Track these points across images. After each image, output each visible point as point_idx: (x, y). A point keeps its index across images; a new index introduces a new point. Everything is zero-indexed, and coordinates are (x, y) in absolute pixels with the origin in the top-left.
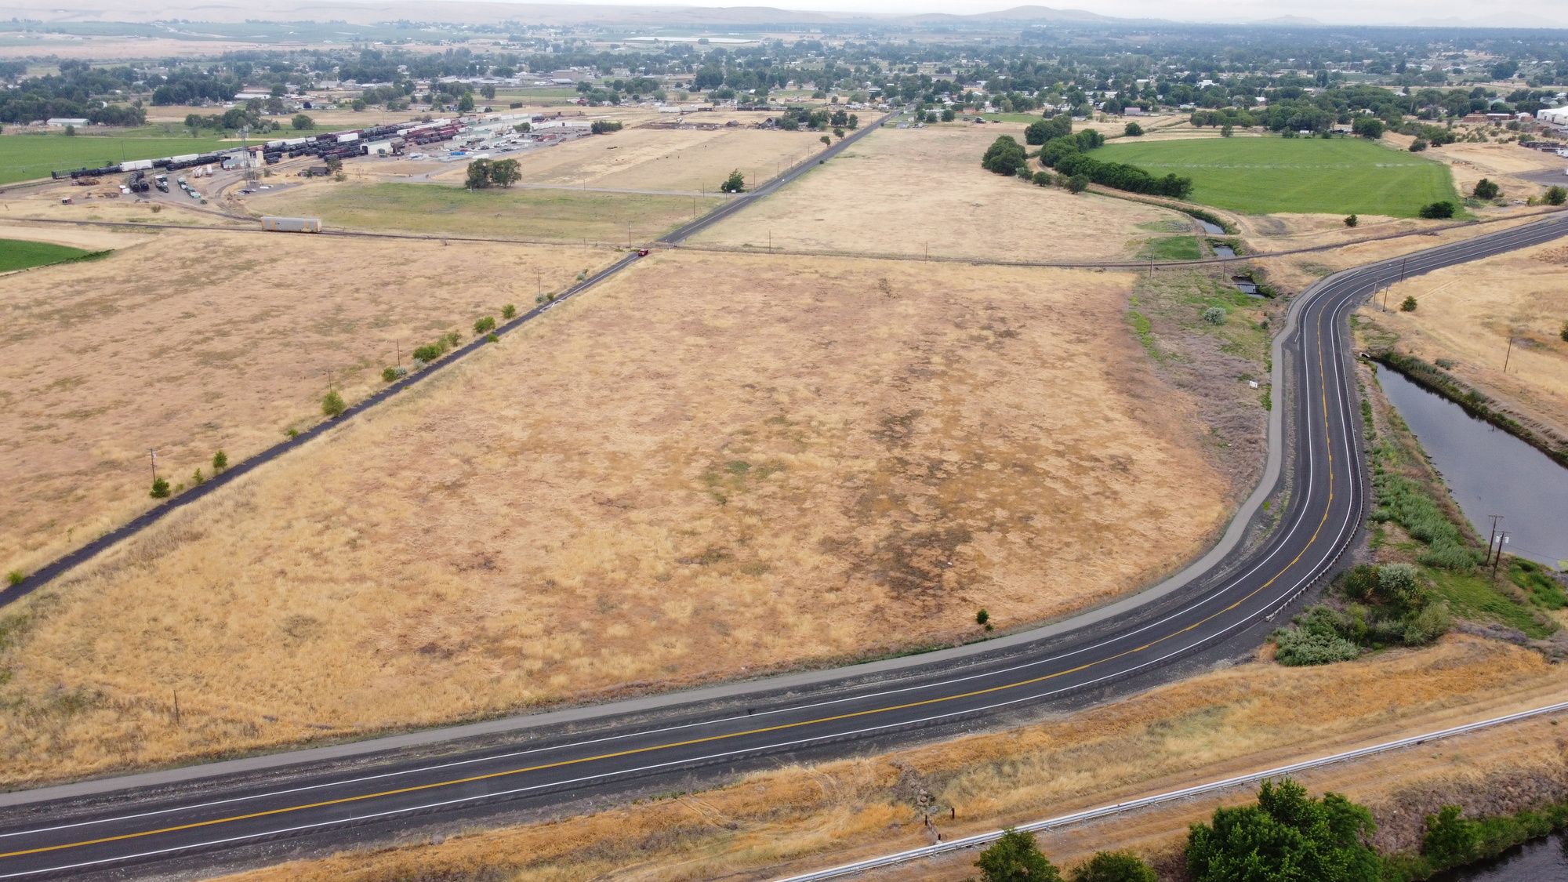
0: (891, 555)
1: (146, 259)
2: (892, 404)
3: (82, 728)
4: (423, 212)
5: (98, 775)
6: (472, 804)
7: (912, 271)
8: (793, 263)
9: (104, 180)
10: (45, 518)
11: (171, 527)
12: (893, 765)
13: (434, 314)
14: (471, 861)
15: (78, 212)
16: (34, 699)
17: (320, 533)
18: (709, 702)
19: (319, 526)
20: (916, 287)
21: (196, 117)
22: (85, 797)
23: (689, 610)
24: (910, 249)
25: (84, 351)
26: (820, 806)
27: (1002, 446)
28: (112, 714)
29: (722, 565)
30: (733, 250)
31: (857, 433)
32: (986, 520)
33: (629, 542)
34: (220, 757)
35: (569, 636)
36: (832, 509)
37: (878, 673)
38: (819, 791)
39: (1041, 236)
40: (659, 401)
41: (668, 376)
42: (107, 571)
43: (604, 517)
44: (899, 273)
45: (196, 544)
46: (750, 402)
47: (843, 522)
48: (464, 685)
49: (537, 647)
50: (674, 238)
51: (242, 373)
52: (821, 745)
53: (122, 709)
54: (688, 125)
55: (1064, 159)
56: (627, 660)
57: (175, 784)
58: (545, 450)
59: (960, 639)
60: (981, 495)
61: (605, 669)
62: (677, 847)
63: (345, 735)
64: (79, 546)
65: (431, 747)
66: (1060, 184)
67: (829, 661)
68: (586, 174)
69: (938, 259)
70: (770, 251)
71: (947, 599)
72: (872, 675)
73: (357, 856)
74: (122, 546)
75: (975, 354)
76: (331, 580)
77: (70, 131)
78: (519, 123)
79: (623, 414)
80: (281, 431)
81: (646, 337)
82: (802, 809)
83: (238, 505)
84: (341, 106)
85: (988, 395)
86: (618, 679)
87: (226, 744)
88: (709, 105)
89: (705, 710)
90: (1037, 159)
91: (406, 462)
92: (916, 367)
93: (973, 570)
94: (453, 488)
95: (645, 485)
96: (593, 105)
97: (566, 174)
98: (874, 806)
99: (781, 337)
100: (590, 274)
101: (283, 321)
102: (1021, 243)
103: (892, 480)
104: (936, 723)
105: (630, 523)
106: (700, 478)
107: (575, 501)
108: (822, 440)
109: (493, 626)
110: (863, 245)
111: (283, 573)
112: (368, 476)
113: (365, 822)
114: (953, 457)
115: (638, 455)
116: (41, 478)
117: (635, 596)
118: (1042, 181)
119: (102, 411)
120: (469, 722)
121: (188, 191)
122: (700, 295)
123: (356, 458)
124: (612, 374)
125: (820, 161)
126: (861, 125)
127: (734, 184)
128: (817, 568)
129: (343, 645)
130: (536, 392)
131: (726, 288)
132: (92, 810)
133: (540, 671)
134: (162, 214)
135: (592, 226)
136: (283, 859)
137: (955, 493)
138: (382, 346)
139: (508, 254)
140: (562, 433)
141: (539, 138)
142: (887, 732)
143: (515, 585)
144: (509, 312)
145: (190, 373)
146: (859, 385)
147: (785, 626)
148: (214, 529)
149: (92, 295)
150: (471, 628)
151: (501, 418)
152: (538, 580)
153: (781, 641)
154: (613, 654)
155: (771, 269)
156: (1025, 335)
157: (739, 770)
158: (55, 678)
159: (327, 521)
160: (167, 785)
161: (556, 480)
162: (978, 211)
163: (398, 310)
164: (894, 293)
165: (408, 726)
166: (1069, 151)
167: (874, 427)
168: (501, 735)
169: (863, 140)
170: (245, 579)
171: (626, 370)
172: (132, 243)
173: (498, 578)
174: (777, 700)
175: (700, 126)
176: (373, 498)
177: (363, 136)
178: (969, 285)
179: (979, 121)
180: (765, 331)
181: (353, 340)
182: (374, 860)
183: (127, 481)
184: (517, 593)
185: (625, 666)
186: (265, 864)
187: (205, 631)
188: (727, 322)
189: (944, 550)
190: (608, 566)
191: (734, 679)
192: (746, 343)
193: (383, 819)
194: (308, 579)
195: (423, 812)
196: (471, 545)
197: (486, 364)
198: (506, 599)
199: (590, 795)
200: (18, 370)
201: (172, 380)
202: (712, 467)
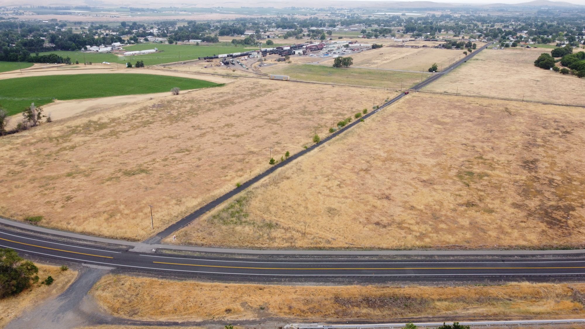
0: (543, 212)
1: (237, 87)
2: (525, 156)
3: (277, 233)
4: (321, 75)
5: (285, 249)
6: (410, 277)
7: (517, 105)
8: (467, 100)
9: (214, 60)
10: (240, 167)
11: (279, 174)
12: (569, 288)
13: (338, 111)
14: (417, 295)
15: (209, 70)
16: (258, 223)
17: (327, 181)
18: (485, 255)
19: (326, 179)
20: (521, 111)
21: (235, 40)
22: (283, 255)
23: (468, 222)
24: (513, 97)
25: (230, 116)
26: (542, 298)
27: (579, 176)
28: (283, 231)
29: (474, 208)
30: (441, 94)
31: (514, 165)
32: (580, 203)
33: (437, 196)
34: (320, 249)
35: (426, 226)
36: (513, 193)
37: (550, 255)
38: (541, 293)
39: (570, 94)
40: (431, 147)
41: (431, 138)
42: (265, 186)
43: (425, 186)
44: (512, 106)
45: (289, 180)
46: (467, 150)
47: (519, 198)
48: (394, 237)
49: (415, 228)
50: (417, 88)
51: (281, 127)
52: (534, 276)
53: (286, 230)
54: (407, 46)
55: (574, 63)
56: (450, 237)
57: (309, 255)
58: (394, 161)
59: (582, 246)
60: (574, 193)
61: (443, 239)
62: (491, 303)
63: (358, 248)
64: (253, 177)
65: (388, 256)
66: (573, 74)
67: (529, 247)
68: (374, 63)
69: (527, 101)
70: (457, 95)
71: (572, 231)
72: (548, 255)
73: (377, 287)
74: (266, 179)
75: (555, 139)
76: (336, 197)
77: (197, 44)
78: (345, 44)
79: (419, 150)
80: (302, 146)
81: (418, 124)
82: (536, 298)
83: (298, 169)
84: (279, 37)
85: (566, 156)
86: (448, 243)
87: (321, 245)
88: (413, 39)
89: (484, 258)
90: (559, 63)
91: (347, 161)
92: (531, 142)
93: (580, 221)
94: (366, 171)
95: (436, 177)
96: (368, 38)
97: (367, 63)
98: (565, 301)
99: (471, 127)
100: (389, 100)
101: (288, 110)
102: (562, 97)
103: (534, 184)
104: (580, 276)
105: (435, 190)
106: (456, 176)
107: (411, 179)
108: (499, 167)
109: (398, 219)
110: (493, 94)
111: (319, 193)
112: (335, 164)
113: (376, 277)
114: (558, 178)
115: (430, 166)
116: (233, 155)
117: (445, 215)
118: (564, 72)
119: (243, 135)
120: (400, 250)
121: (241, 65)
122: (434, 110)
123: (330, 158)
124: (410, 136)
125: (464, 61)
126: (478, 47)
127: (433, 69)
128: (513, 213)
129: (348, 219)
130: (384, 140)
131: (443, 107)
132: (285, 259)
133: (419, 236)
134: (235, 72)
135: (383, 82)
136: (352, 284)
137: (563, 192)
138: (324, 121)
139: (357, 91)
140: (399, 156)
141: (353, 50)
142: (561, 276)
143: (400, 206)
144: (365, 111)
145: (265, 125)
146: (509, 148)
147: (507, 233)
148: (293, 176)
149: (225, 98)
150: (389, 219)
151: (375, 148)
152: (407, 205)
153: (508, 238)
154: (444, 234)
155: (458, 101)
156: (575, 133)
157: (505, 280)
158: (262, 217)
159: (328, 177)
160: (307, 255)
161: (402, 172)
162: (538, 83)
163: (325, 108)
164: (512, 113)
165: (379, 248)
166: (575, 60)
167: (520, 163)
168: (412, 256)
169: (480, 53)
170: (308, 193)
171: (415, 135)
172: (230, 81)
173: (394, 203)
174: (512, 258)
175: (412, 47)
176: (340, 171)
177: (291, 48)
178: (544, 112)
179: (528, 47)
180: (463, 124)
181: (314, 118)
182: (384, 289)
183: (260, 158)
184: (403, 209)
185: (451, 239)
186: (347, 285)
187: (302, 209)
188: (448, 120)
189: (565, 213)
190: (432, 204)
191: (493, 249)
192: (458, 129)
193: (381, 277)
194: (329, 196)
195: (394, 277)
196: (380, 190)
197: (363, 129)
198: (398, 210)
199: (452, 280)
200: (213, 120)
201: (260, 127)
202: (459, 173)
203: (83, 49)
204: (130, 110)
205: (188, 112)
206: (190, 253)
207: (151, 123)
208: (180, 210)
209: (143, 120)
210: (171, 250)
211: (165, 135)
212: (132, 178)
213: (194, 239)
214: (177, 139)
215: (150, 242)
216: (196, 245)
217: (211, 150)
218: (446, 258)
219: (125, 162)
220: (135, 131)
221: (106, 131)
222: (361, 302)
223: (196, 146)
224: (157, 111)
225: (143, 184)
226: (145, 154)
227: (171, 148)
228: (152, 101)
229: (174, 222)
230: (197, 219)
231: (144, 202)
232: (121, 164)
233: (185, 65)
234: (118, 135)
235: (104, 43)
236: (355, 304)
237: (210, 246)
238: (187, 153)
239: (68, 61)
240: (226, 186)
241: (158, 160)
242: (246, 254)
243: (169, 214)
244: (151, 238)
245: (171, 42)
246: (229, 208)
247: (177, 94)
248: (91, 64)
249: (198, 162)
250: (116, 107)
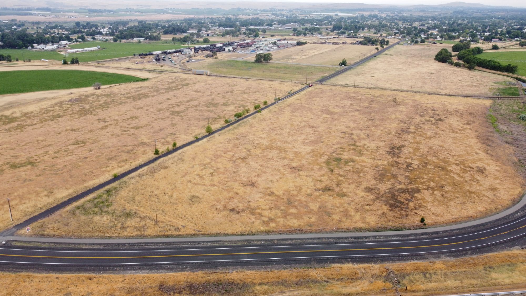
0: (390, 195)
1: (158, 82)
2: (395, 142)
3: (131, 222)
4: (241, 70)
5: (133, 237)
6: (242, 262)
7: (405, 96)
8: (362, 91)
9: (148, 57)
10: (124, 158)
11: (159, 164)
12: (385, 268)
13: (242, 102)
14: (241, 280)
15: (140, 66)
16: (118, 212)
17: (202, 170)
18: (322, 238)
19: (202, 168)
20: (407, 101)
21: (175, 38)
22: (129, 243)
23: (317, 207)
24: (405, 88)
25: (138, 109)
26: (358, 279)
27: (435, 160)
28: (139, 219)
29: (330, 193)
30: (342, 86)
31: (381, 151)
32: (427, 186)
33: (299, 182)
34: (168, 236)
35: (277, 211)
36: (370, 177)
37: (382, 236)
38: (358, 274)
39: (455, 85)
40: (312, 135)
41: (316, 127)
42: (140, 176)
43: (291, 173)
44: (400, 96)
45: (166, 170)
46: (344, 138)
47: (374, 182)
48: (242, 223)
49: (266, 213)
50: (321, 81)
51: (183, 118)
52: (359, 258)
53: (141, 218)
54: (329, 43)
55: (467, 57)
56: (295, 221)
57: (155, 243)
58: (274, 149)
59: (414, 227)
60: (425, 177)
61: (288, 223)
62: (308, 285)
63: (205, 234)
64: (133, 167)
65: (230, 242)
66: (464, 66)
67: (365, 229)
68: (293, 59)
69: (415, 92)
70: (354, 87)
71: (410, 212)
72: (380, 236)
73: (206, 273)
74: (145, 168)
75: (427, 126)
76: (204, 185)
77: (140, 42)
78: (273, 41)
79: (300, 139)
80: (193, 137)
81: (309, 114)
82: (352, 279)
83: (179, 159)
84: (218, 35)
85: (431, 141)
86: (292, 227)
87: (170, 233)
88: (337, 36)
89: (320, 241)
90: (456, 57)
91: (230, 149)
92: (404, 130)
93: (420, 203)
94: (244, 159)
95: (306, 163)
96: (297, 36)
97: (287, 59)
98: (377, 281)
99: (356, 116)
100: (292, 92)
101: (196, 103)
102: (448, 87)
103: (393, 169)
104: (402, 256)
105: (300, 176)
106: (324, 162)
107: (282, 167)
108: (368, 153)
109: (253, 205)
110: (388, 86)
111: (190, 181)
112: (218, 153)
113: (209, 263)
114: (416, 162)
115: (304, 153)
116: (124, 146)
117: (299, 200)
118: (457, 65)
119: (142, 127)
120: (243, 235)
121: (171, 61)
122: (329, 101)
123: (214, 147)
124: (297, 126)
125: (375, 56)
126: (390, 44)
127: (343, 63)
128: (363, 197)
129: (206, 206)
130: (272, 130)
131: (338, 98)
132: (131, 248)
133: (267, 221)
134: (163, 68)
135: (294, 76)
136: (184, 271)
137: (416, 175)
138: (225, 112)
139: (266, 84)
140: (279, 144)
141: (279, 47)
142: (384, 257)
143: (261, 192)
144: (265, 103)
145: (168, 117)
146: (383, 135)
147: (350, 216)
148: (171, 166)
149: (142, 92)
150: (246, 205)
151: (260, 138)
152: (268, 191)
153: (349, 221)
154: (291, 218)
155: (354, 93)
156: (447, 121)
157: (331, 262)
158: (124, 207)
159: (204, 166)
160: (152, 243)
161: (277, 159)
162: (432, 75)
163: (231, 101)
164: (398, 103)
165: (224, 234)
166: (469, 55)
167: (387, 149)
168: (253, 241)
169: (391, 49)
170: (179, 182)
171: (302, 124)
172: (154, 76)
173: (255, 189)
174: (345, 241)
175: (333, 43)
176: (219, 160)
177: (224, 45)
178: (426, 101)
179: (434, 43)
180: (350, 114)
181: (216, 109)
182: (211, 275)
183: (148, 149)
184: (262, 195)
185: (295, 223)
186: (178, 271)
187: (166, 197)
188: (338, 110)
189: (410, 195)
190: (291, 189)
191: (331, 232)
192: (344, 118)
193: (214, 263)
194: (197, 184)
195: (227, 262)
196: (248, 178)
197: (257, 120)
198: (258, 196)
199: (280, 264)
200: (120, 113)
201: (162, 119)
202: (329, 159)
203: (30, 47)
204: (44, 105)
205: (100, 105)
206: (39, 245)
207: (60, 116)
208: (47, 202)
209: (54, 114)
210: (21, 241)
211: (69, 128)
212: (16, 170)
213: (48, 230)
214: (78, 131)
215: (3, 234)
216: (48, 236)
217: (106, 141)
218: (284, 242)
219: (17, 155)
220: (41, 125)
221: (14, 124)
222: (184, 289)
223: (93, 138)
224: (71, 105)
225: (24, 176)
226: (41, 147)
227: (69, 140)
228: (72, 95)
229: (36, 214)
230: (61, 210)
231: (16, 194)
232: (13, 156)
233: (118, 62)
234: (23, 129)
235: (52, 42)
236: (177, 291)
237: (61, 237)
238: (82, 145)
239: (9, 59)
240: (103, 177)
241: (50, 152)
242: (93, 244)
243: (35, 206)
244: (7, 230)
245: (115, 40)
246: (96, 199)
247: (99, 89)
248: (30, 61)
249: (88, 154)
250: (34, 101)
